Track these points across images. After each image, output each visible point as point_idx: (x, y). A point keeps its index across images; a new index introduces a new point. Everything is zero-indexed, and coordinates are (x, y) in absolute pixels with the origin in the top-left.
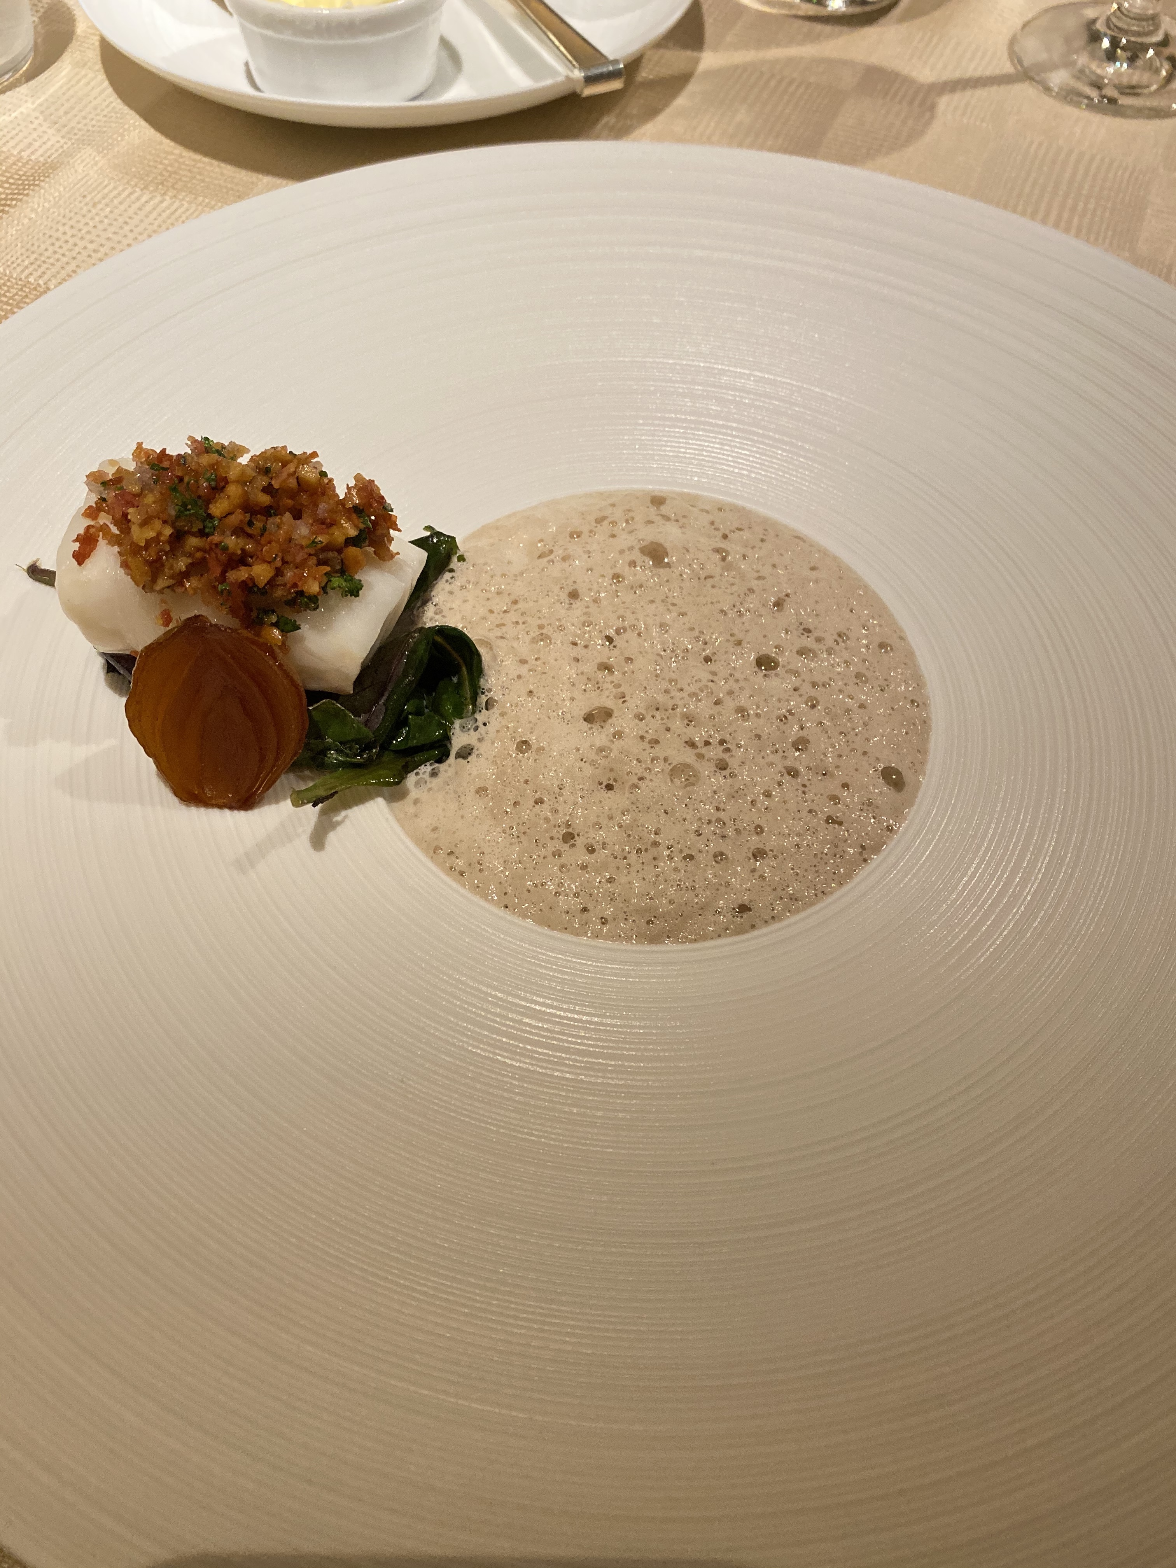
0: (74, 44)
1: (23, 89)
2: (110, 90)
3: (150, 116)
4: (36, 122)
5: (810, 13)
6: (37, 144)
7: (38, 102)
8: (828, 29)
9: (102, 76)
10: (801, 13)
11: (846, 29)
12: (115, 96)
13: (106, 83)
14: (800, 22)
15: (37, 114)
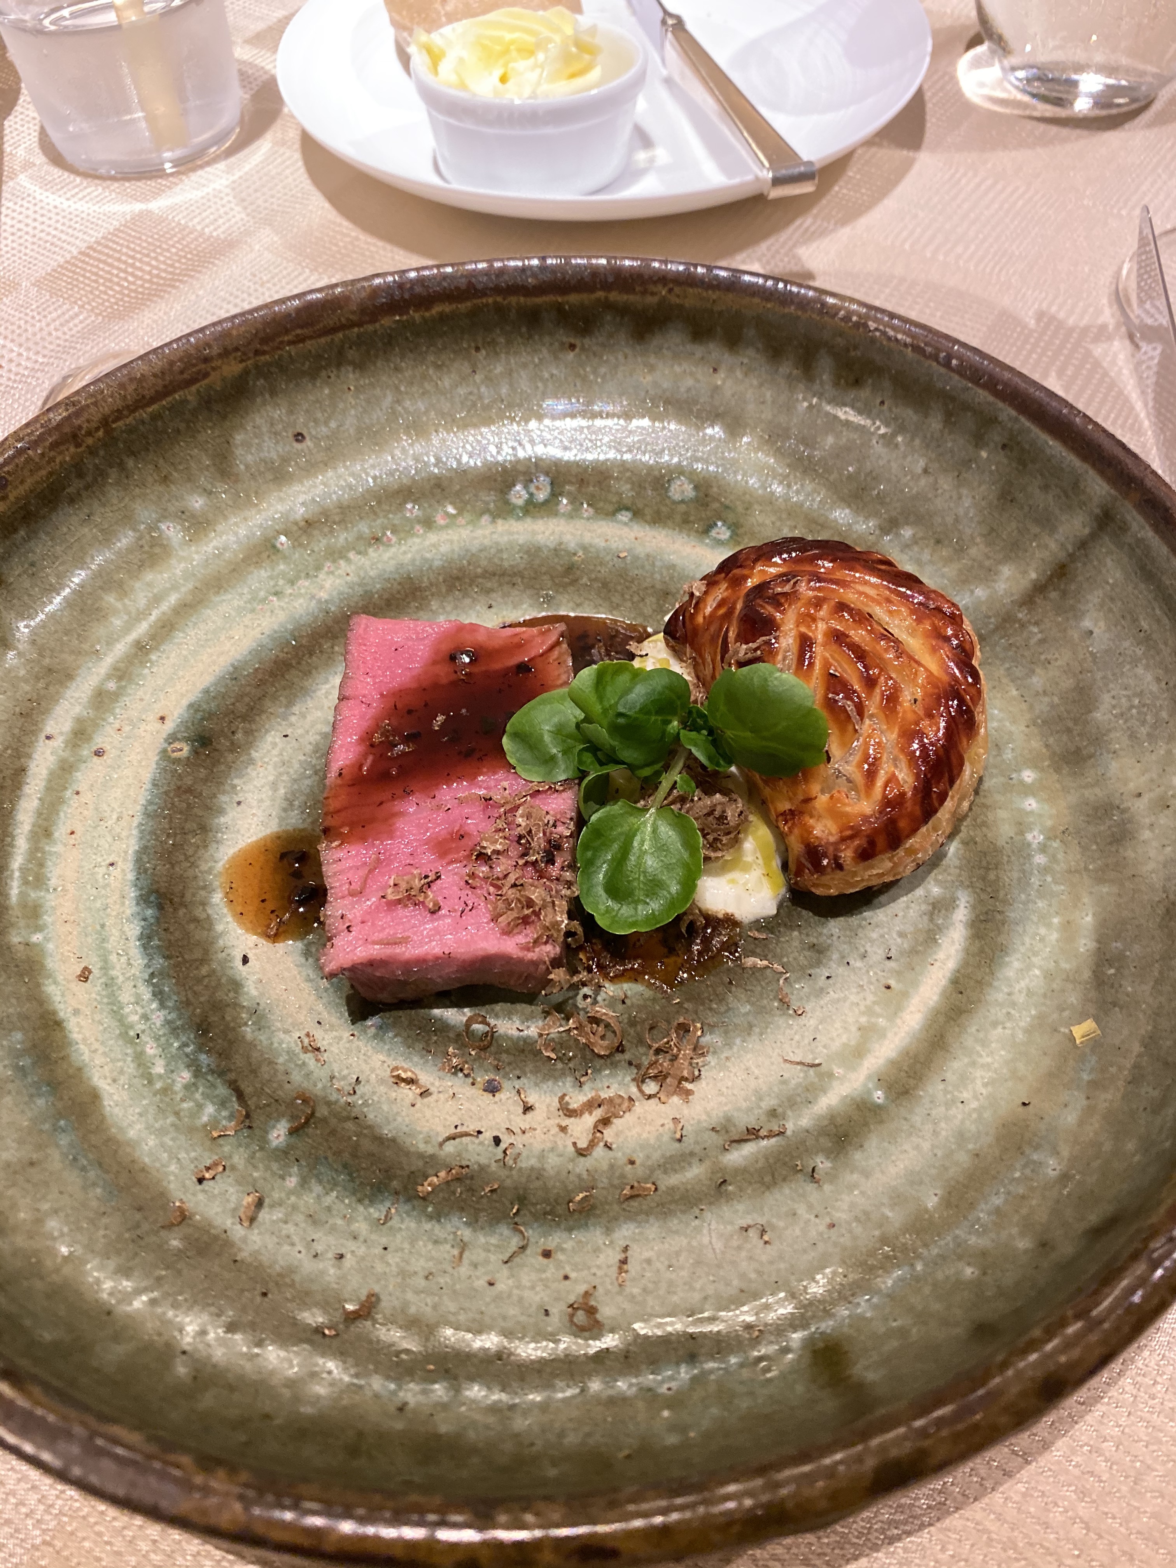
0: (279, 122)
1: (221, 166)
2: (303, 170)
3: (334, 198)
4: (226, 199)
5: (1048, 114)
6: (221, 221)
7: (232, 178)
8: (1065, 132)
9: (297, 155)
10: (1036, 114)
11: (1085, 133)
12: (306, 176)
13: (300, 163)
14: (1035, 123)
15: (228, 190)
